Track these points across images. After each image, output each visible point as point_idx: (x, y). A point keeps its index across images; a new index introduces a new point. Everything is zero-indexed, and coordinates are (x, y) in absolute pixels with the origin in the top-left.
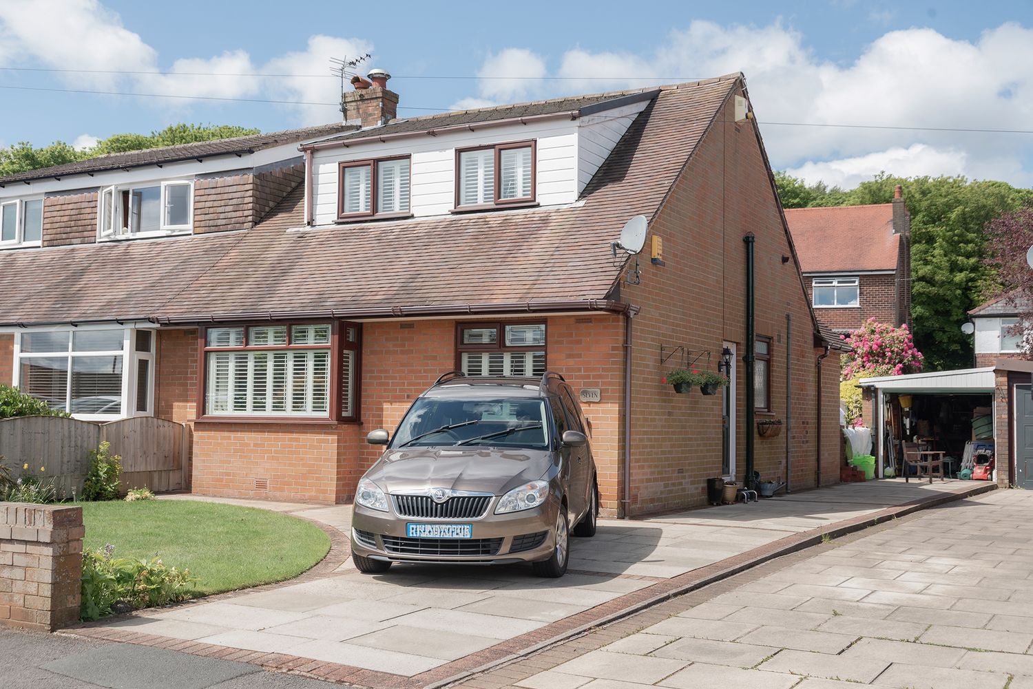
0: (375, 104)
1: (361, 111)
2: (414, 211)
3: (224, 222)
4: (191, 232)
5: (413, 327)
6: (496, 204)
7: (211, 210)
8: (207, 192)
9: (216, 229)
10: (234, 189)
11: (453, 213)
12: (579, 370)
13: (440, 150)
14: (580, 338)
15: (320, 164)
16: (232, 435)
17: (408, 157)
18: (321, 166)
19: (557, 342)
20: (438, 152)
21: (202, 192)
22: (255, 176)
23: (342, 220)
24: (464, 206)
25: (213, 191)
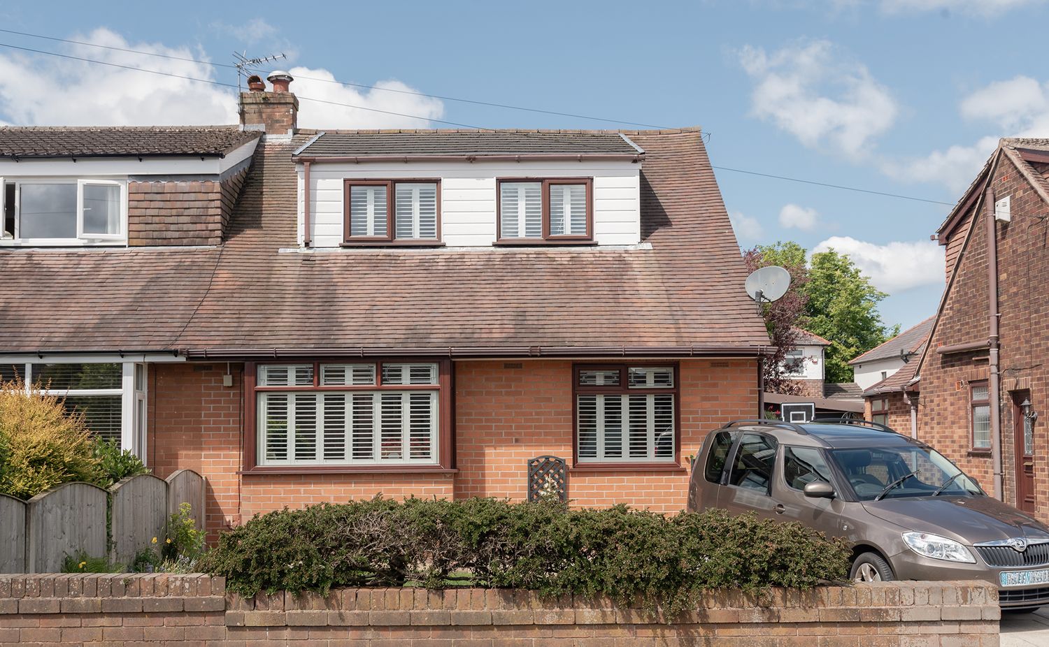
0: (283, 110)
1: (264, 116)
2: (444, 240)
3: (177, 235)
4: (126, 243)
5: (521, 367)
6: (547, 240)
7: (156, 219)
8: (148, 197)
9: (165, 242)
10: (192, 196)
11: (495, 245)
12: (716, 412)
13: (478, 178)
14: (716, 382)
15: (320, 178)
16: (302, 488)
17: (437, 181)
18: (319, 181)
19: (692, 385)
20: (475, 180)
21: (141, 197)
22: (222, 185)
23: (349, 243)
24: (506, 237)
25: (158, 197)
